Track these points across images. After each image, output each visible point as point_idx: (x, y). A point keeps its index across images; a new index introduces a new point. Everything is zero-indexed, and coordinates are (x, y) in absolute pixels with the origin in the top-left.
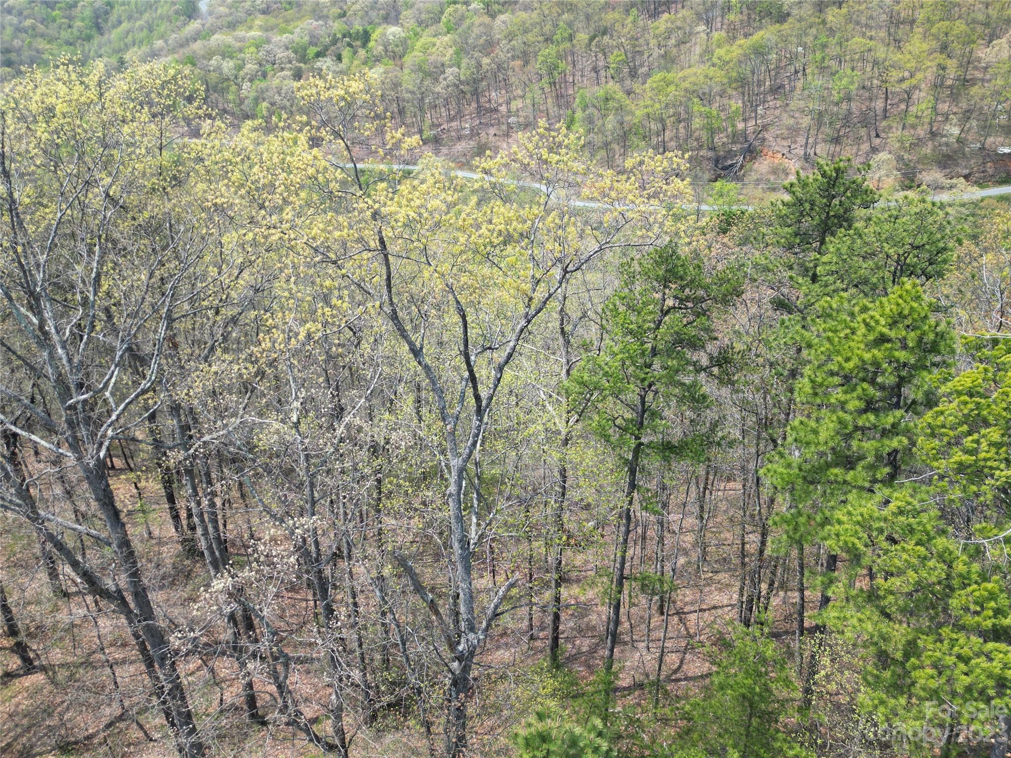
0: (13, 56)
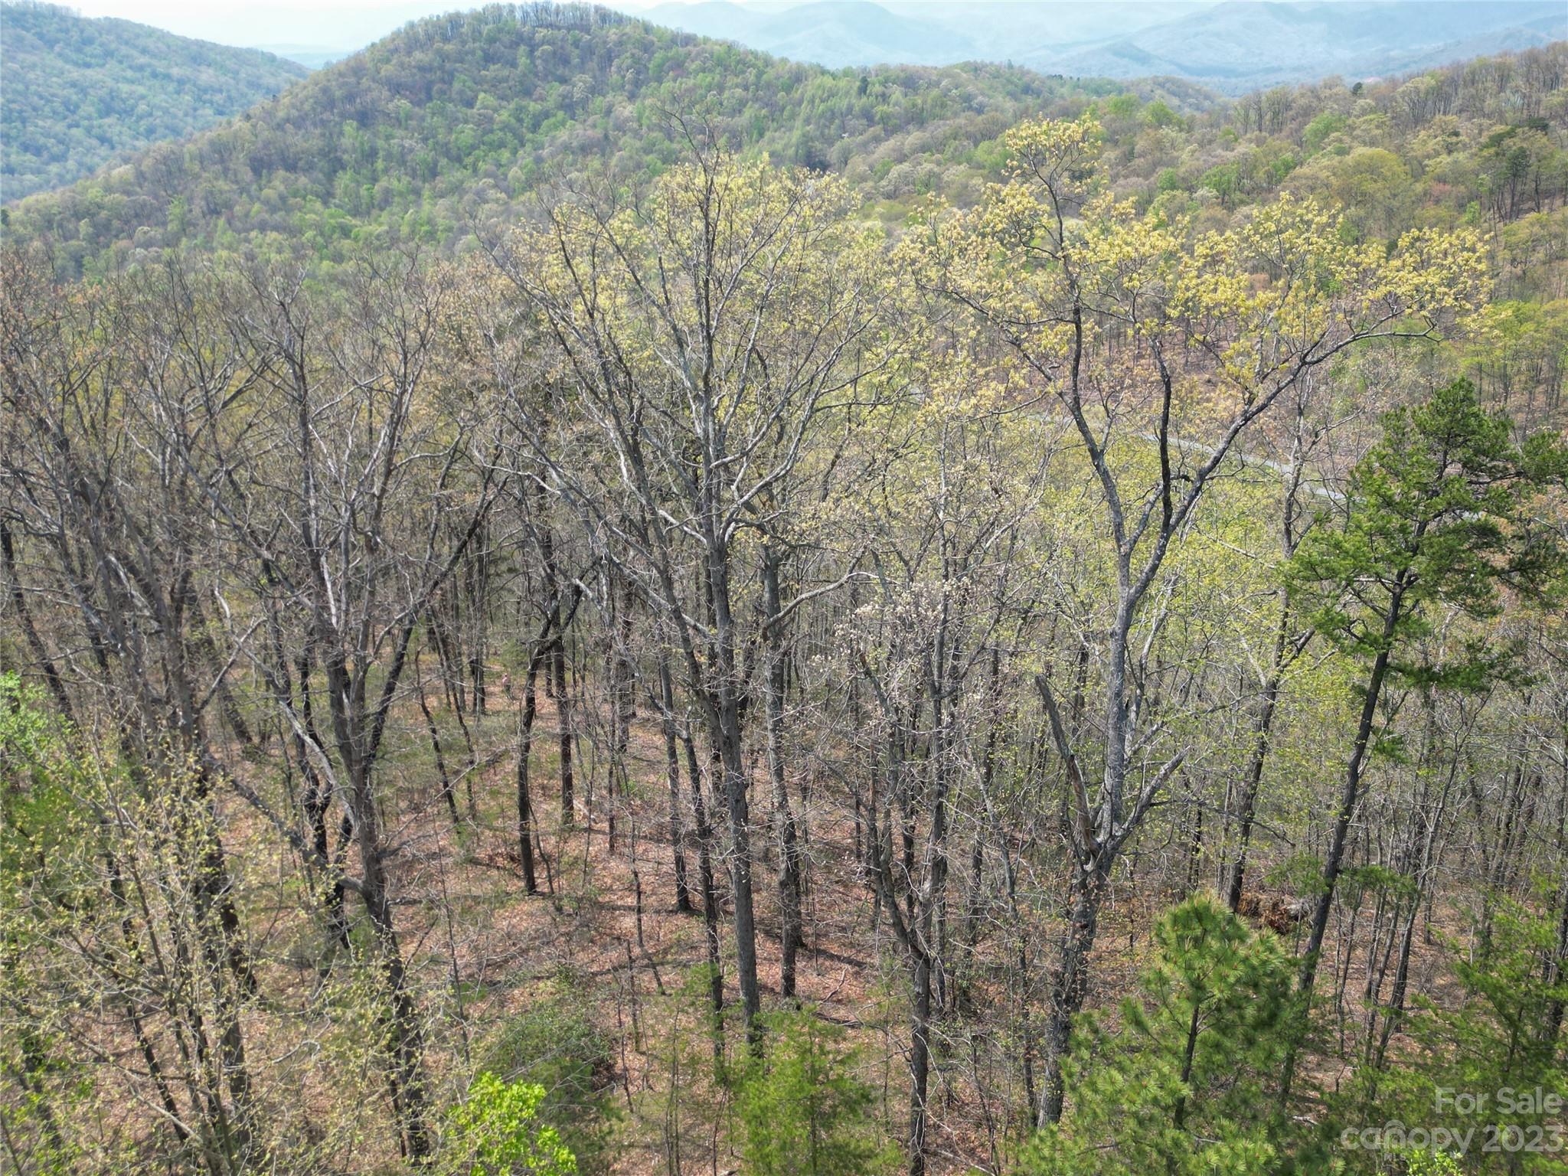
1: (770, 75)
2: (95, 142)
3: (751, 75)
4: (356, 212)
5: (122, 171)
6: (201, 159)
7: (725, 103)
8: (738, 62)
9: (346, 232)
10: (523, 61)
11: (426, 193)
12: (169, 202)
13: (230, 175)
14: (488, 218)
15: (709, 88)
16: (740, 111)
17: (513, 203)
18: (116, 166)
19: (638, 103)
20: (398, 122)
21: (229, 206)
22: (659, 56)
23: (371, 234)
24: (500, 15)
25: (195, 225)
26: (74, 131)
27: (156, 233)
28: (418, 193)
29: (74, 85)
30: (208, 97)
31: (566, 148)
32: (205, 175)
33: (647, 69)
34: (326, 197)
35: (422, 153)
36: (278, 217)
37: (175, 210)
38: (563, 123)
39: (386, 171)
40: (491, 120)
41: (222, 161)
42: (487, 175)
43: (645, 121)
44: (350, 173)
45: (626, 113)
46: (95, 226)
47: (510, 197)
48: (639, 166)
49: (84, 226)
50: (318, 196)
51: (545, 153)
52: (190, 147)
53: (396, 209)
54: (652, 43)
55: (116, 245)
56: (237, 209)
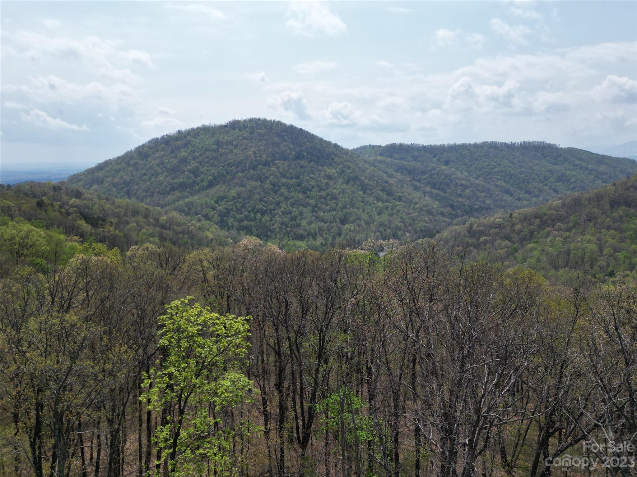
2: (552, 191)
5: (558, 203)
6: (590, 200)
12: (572, 215)
13: (600, 206)
18: (556, 200)
21: (596, 218)
25: (579, 225)
26: (545, 187)
27: (563, 226)
29: (549, 171)
30: (601, 176)
32: (589, 206)
36: (616, 225)
37: (573, 218)
41: (598, 201)
46: (541, 221)
49: (537, 221)
52: (587, 195)
55: (547, 229)
56: (600, 220)
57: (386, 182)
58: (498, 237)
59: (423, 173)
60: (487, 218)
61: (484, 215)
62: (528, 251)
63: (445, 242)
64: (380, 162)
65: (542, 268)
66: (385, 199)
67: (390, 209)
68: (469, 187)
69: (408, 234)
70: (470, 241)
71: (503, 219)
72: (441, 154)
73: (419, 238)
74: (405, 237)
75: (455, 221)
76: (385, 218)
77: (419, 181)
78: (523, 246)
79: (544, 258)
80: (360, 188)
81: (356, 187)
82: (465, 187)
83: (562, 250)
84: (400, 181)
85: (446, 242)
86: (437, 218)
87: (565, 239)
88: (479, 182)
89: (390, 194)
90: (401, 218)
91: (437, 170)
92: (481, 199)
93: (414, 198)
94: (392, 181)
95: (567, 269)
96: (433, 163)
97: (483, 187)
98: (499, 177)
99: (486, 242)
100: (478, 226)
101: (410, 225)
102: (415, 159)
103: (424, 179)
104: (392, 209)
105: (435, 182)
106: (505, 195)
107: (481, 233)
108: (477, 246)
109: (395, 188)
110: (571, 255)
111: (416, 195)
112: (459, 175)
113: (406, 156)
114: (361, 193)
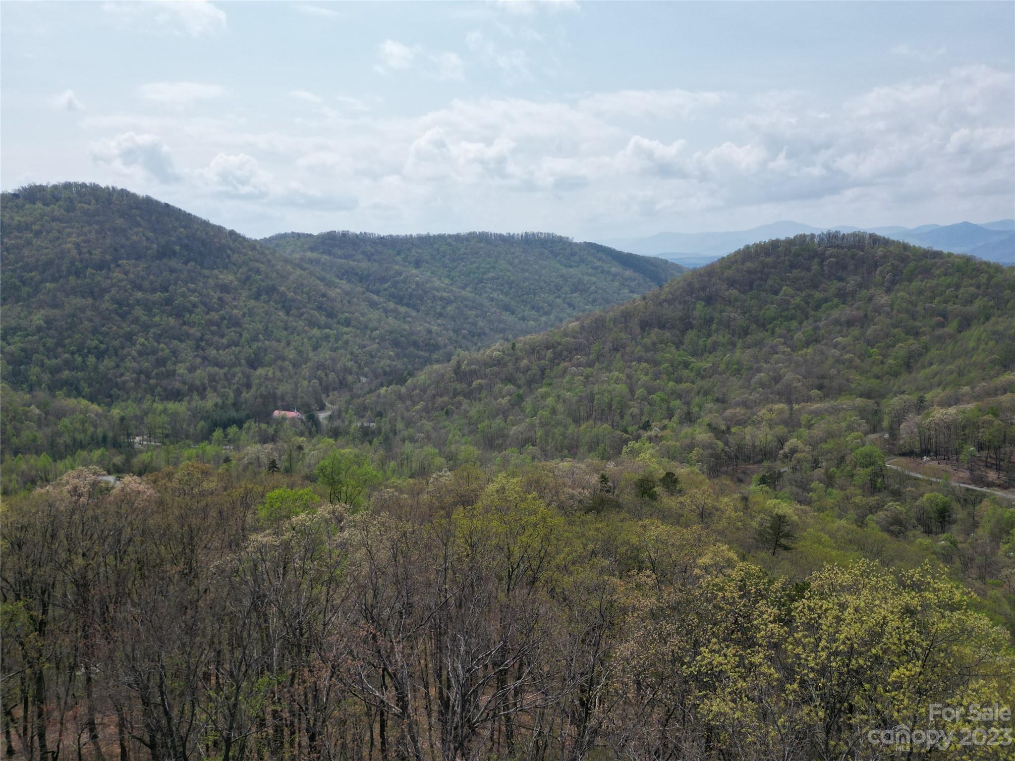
0: (826, 382)
1: (999, 278)
3: (983, 278)
4: (694, 354)
5: (575, 325)
6: (615, 321)
7: (960, 296)
8: (974, 270)
9: (686, 365)
10: (815, 267)
11: (739, 345)
12: (594, 343)
13: (628, 330)
14: (777, 363)
15: (949, 286)
16: (971, 302)
17: (795, 354)
18: (572, 322)
19: (892, 295)
20: (729, 302)
21: (624, 346)
22: (912, 265)
23: (701, 368)
24: (805, 240)
25: (604, 356)
27: (583, 360)
28: (734, 345)
30: (627, 283)
31: (837, 322)
32: (615, 329)
33: (902, 272)
34: (678, 345)
35: (740, 321)
36: (649, 354)
37: (595, 348)
38: (837, 306)
39: (717, 331)
40: (788, 302)
41: (626, 322)
42: (780, 336)
43: (896, 307)
44: (695, 331)
45: (883, 301)
46: (554, 353)
47: (793, 350)
48: (887, 335)
49: (549, 354)
50: (674, 343)
51: (821, 324)
52: (611, 314)
53: (719, 353)
54: (908, 257)
55: (563, 365)
56: (628, 349)
57: (324, 295)
58: (497, 380)
59: (383, 280)
60: (482, 351)
61: (476, 344)
62: (539, 398)
63: (421, 390)
64: (311, 261)
65: (559, 423)
66: (323, 323)
67: (332, 340)
68: (452, 302)
69: (363, 380)
70: (459, 386)
71: (503, 352)
72: (409, 250)
73: (382, 385)
74: (359, 385)
75: (435, 356)
76: (325, 354)
77: (377, 293)
78: (531, 391)
79: (560, 408)
80: (279, 306)
81: (272, 303)
82: (448, 302)
83: (583, 395)
84: (347, 293)
85: (424, 390)
86: (407, 351)
87: (587, 377)
88: (467, 293)
89: (331, 315)
90: (352, 353)
91: (404, 275)
92: (470, 320)
93: (370, 320)
94: (333, 293)
95: (591, 422)
96: (396, 263)
97: (473, 302)
98: (495, 286)
99: (480, 388)
100: (468, 364)
101: (366, 364)
102: (369, 257)
103: (385, 290)
104: (337, 340)
105: (401, 293)
106: (504, 313)
107: (473, 373)
108: (468, 395)
109: (339, 305)
110: (596, 402)
111: (374, 315)
112: (437, 283)
113: (354, 252)
114: (281, 314)
